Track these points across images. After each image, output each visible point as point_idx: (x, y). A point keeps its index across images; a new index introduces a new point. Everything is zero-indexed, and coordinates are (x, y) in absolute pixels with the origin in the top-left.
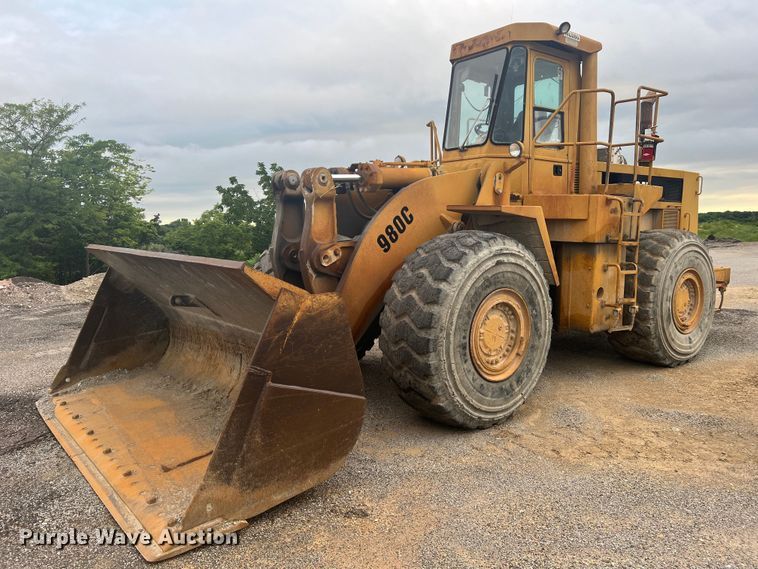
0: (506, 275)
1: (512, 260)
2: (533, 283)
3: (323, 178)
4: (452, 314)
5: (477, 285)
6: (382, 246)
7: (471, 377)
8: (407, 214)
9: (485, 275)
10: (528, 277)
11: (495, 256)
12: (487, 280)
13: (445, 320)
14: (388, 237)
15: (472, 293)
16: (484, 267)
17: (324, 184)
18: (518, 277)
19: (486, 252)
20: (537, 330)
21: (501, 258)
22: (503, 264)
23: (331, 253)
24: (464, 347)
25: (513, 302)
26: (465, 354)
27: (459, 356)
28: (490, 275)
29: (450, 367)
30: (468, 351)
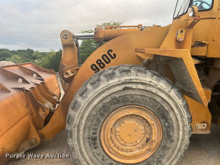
0: (135, 97)
1: (141, 87)
2: (164, 105)
3: (66, 35)
4: (82, 118)
5: (105, 101)
6: (94, 70)
7: (100, 159)
8: (112, 54)
9: (113, 96)
10: (158, 100)
11: (124, 83)
12: (116, 99)
13: (76, 121)
14: (98, 66)
15: (100, 106)
16: (112, 90)
17: (66, 38)
18: (148, 99)
19: (115, 80)
20: (169, 136)
21: (129, 86)
22: (131, 89)
23: (69, 71)
24: (94, 139)
25: (144, 115)
26: (95, 144)
27: (87, 144)
28: (117, 96)
29: (80, 149)
30: (98, 142)
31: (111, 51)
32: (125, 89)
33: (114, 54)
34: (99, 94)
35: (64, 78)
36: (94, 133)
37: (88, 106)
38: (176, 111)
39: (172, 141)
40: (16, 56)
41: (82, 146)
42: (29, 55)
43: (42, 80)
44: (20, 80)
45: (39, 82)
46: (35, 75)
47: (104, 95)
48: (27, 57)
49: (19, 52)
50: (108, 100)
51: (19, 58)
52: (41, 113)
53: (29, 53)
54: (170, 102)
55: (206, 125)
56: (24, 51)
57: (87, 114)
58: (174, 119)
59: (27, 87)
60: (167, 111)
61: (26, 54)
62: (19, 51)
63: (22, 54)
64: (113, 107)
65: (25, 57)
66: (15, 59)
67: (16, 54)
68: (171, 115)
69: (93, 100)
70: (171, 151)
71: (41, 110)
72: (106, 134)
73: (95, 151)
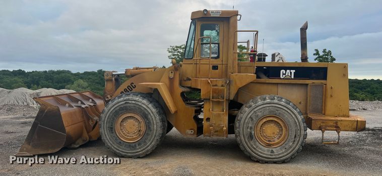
0: (130, 107)
1: (133, 102)
4: (106, 117)
5: (116, 109)
7: (115, 139)
9: (120, 106)
11: (125, 100)
12: (121, 108)
13: (103, 119)
15: (114, 111)
16: (120, 104)
18: (137, 108)
19: (122, 99)
20: (149, 128)
21: (128, 101)
22: (129, 103)
23: (109, 96)
24: (112, 128)
25: (136, 116)
26: (112, 131)
27: (108, 131)
28: (122, 106)
29: (105, 133)
30: (113, 130)
31: (133, 84)
32: (126, 103)
33: (135, 86)
34: (114, 106)
35: (106, 101)
36: (112, 125)
37: (108, 111)
38: (152, 115)
39: (151, 131)
40: (81, 81)
41: (106, 131)
42: (99, 79)
43: (95, 103)
44: (80, 102)
45: (92, 104)
46: (91, 100)
47: (116, 106)
48: (97, 83)
49: (87, 75)
50: (118, 108)
51: (86, 84)
52: (91, 123)
53: (100, 77)
54: (148, 110)
55: (193, 131)
56: (93, 73)
57: (108, 115)
58: (151, 119)
59: (83, 106)
60: (147, 115)
61: (96, 78)
62: (86, 73)
63: (90, 78)
64: (120, 112)
65: (94, 84)
66: (79, 86)
67: (81, 78)
68: (149, 116)
69: (111, 108)
70: (150, 136)
71: (90, 121)
72: (117, 126)
73: (112, 134)
